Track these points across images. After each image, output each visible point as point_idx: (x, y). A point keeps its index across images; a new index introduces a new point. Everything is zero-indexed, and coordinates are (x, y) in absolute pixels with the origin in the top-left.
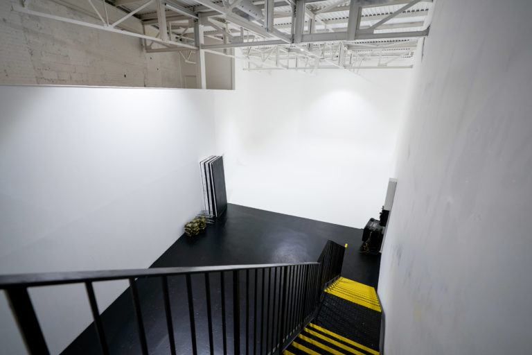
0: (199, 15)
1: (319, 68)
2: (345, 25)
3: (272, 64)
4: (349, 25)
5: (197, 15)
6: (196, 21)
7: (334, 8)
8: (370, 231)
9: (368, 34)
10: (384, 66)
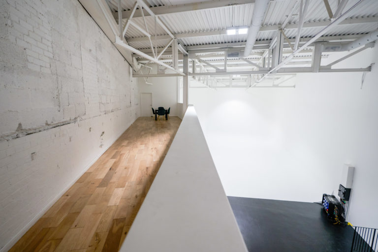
1: (233, 87)
3: (204, 84)
8: (334, 205)
9: (327, 69)
10: (277, 86)
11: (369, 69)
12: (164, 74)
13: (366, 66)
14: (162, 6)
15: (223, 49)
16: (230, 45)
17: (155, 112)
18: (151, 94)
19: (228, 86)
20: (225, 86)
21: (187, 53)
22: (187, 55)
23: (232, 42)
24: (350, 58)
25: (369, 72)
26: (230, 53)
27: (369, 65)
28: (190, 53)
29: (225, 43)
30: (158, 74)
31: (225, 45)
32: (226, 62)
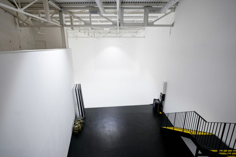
0: (62, 8)
1: (107, 37)
2: (142, 19)
3: (86, 35)
4: (144, 20)
5: (61, 8)
6: (60, 11)
7: (133, 12)
8: (158, 104)
9: (152, 24)
10: (134, 37)
11: (173, 25)
13: (171, 24)
15: (87, 8)
16: (91, 5)
18: (45, 41)
27: (173, 23)
31: (88, 5)
32: (90, 17)
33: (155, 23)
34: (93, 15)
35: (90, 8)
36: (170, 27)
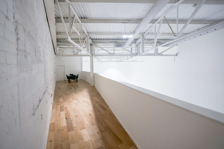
1: (112, 61)
9: (161, 54)
10: (134, 61)
12: (78, 55)
13: (175, 54)
14: (86, 19)
15: (112, 43)
16: (116, 41)
17: (68, 77)
18: (64, 66)
19: (109, 61)
20: (108, 61)
21: (92, 43)
22: (92, 44)
23: (117, 39)
24: (169, 50)
25: (177, 56)
26: (117, 45)
27: (176, 53)
28: (94, 44)
29: (114, 39)
30: (74, 55)
31: (114, 41)
32: (114, 50)
33: (163, 54)
34: (116, 49)
35: (114, 43)
36: (174, 56)
